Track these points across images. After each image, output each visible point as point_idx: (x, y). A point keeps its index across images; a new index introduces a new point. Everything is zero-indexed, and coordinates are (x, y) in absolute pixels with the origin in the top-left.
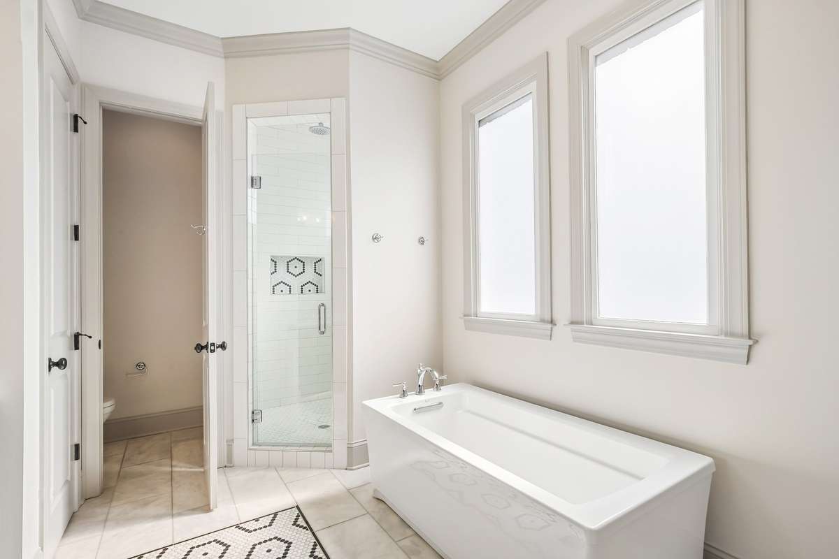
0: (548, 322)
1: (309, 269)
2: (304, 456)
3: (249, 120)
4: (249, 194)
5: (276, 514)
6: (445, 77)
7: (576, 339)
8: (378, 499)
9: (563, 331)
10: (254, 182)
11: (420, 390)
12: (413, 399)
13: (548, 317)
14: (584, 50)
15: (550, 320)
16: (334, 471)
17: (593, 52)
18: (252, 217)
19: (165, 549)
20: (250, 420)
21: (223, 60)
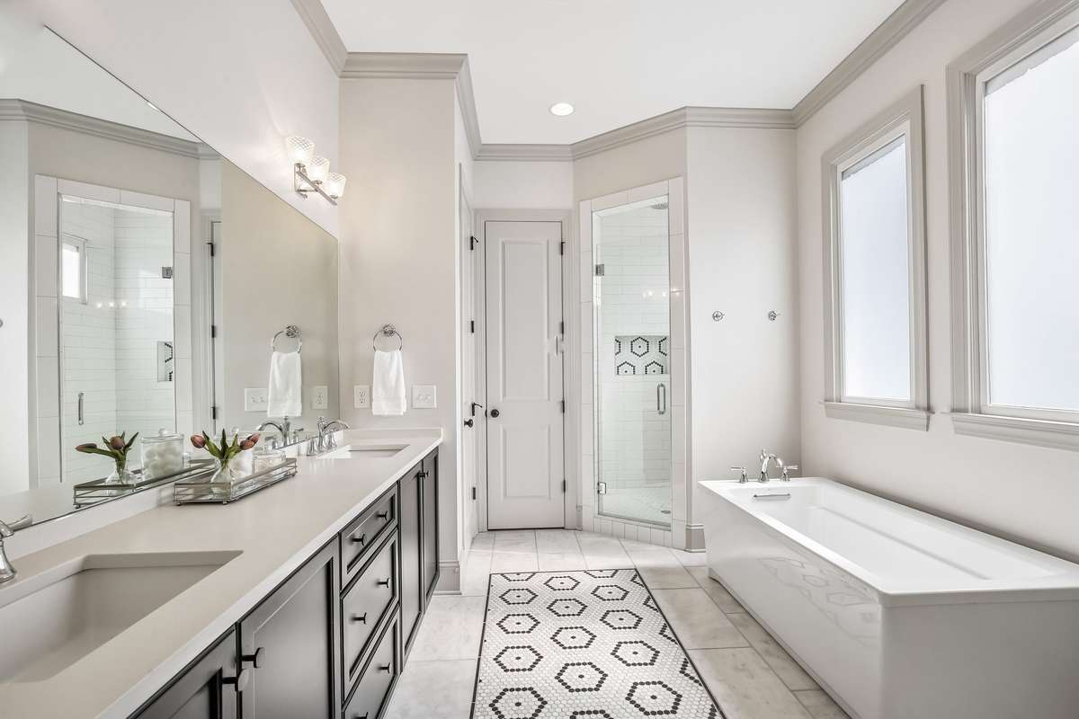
0: (924, 409)
1: (654, 348)
2: (645, 531)
3: (594, 214)
4: (595, 282)
5: (617, 571)
6: (802, 124)
7: (958, 431)
8: (714, 580)
9: (942, 419)
10: (599, 270)
11: (763, 478)
12: (754, 486)
13: (924, 403)
14: (969, 78)
15: (926, 405)
16: (674, 551)
17: (981, 79)
18: (597, 301)
19: (534, 574)
20: (596, 490)
21: (572, 163)
